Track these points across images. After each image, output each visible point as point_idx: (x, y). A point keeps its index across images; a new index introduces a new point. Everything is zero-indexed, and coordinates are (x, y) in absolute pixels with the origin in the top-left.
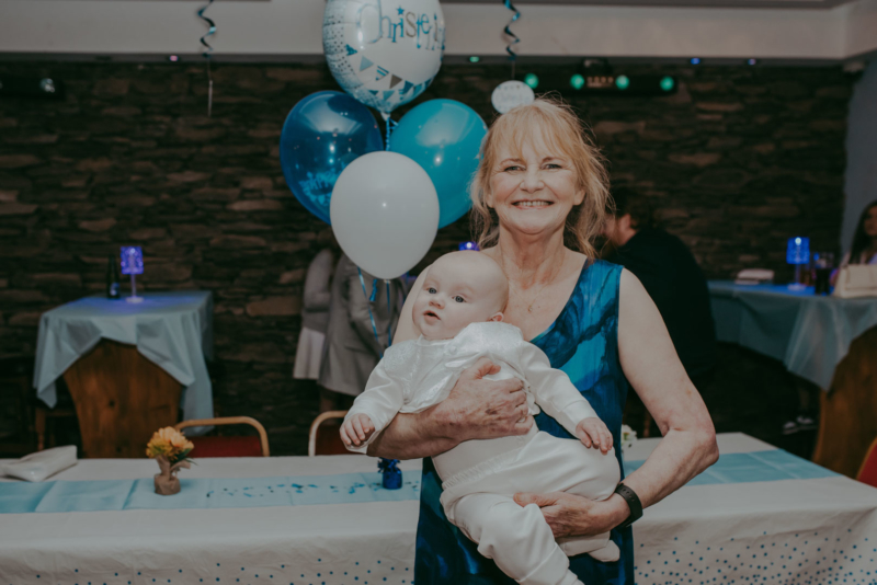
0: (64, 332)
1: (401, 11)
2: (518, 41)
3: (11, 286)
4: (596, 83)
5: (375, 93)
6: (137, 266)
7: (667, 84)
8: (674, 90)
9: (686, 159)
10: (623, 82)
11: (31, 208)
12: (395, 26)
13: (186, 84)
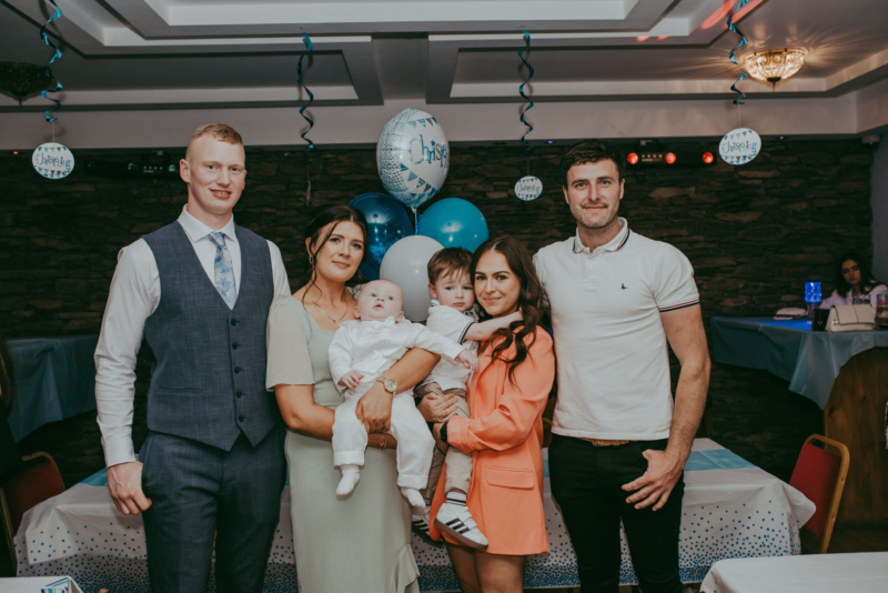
4: (649, 159)
5: (413, 195)
7: (708, 159)
9: (730, 217)
10: (671, 158)
13: (321, 167)
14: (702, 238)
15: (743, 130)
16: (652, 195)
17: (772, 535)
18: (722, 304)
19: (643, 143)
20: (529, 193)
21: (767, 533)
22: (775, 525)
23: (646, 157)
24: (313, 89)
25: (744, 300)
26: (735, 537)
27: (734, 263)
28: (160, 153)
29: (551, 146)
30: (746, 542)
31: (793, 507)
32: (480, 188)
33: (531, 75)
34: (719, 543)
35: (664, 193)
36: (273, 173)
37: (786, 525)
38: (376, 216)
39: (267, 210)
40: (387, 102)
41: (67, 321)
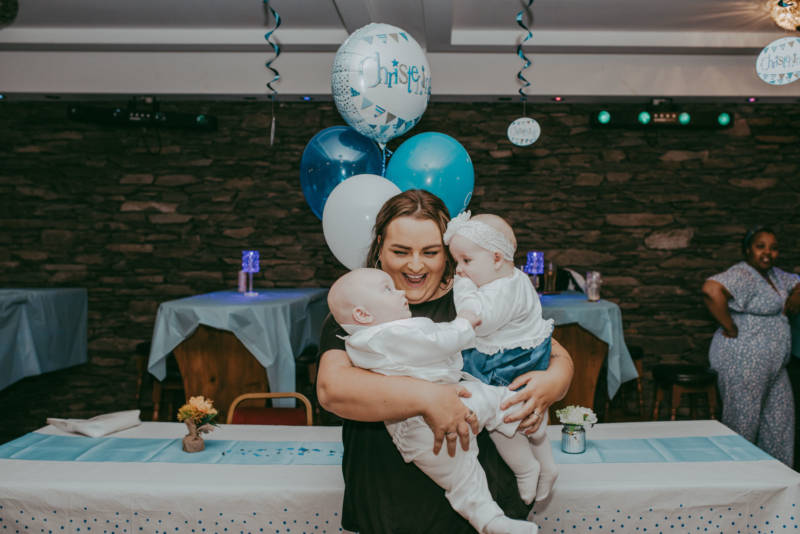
0: (173, 317)
1: (395, 63)
2: (528, 85)
3: (166, 282)
4: (661, 119)
5: (373, 127)
6: (254, 267)
7: (724, 119)
8: (730, 124)
9: (745, 183)
10: (685, 118)
11: (186, 218)
12: (391, 75)
13: (318, 119)
14: (713, 204)
16: (663, 158)
19: (656, 102)
20: (525, 138)
29: (559, 105)
32: (483, 146)
35: (676, 156)
39: (261, 163)
41: (52, 273)
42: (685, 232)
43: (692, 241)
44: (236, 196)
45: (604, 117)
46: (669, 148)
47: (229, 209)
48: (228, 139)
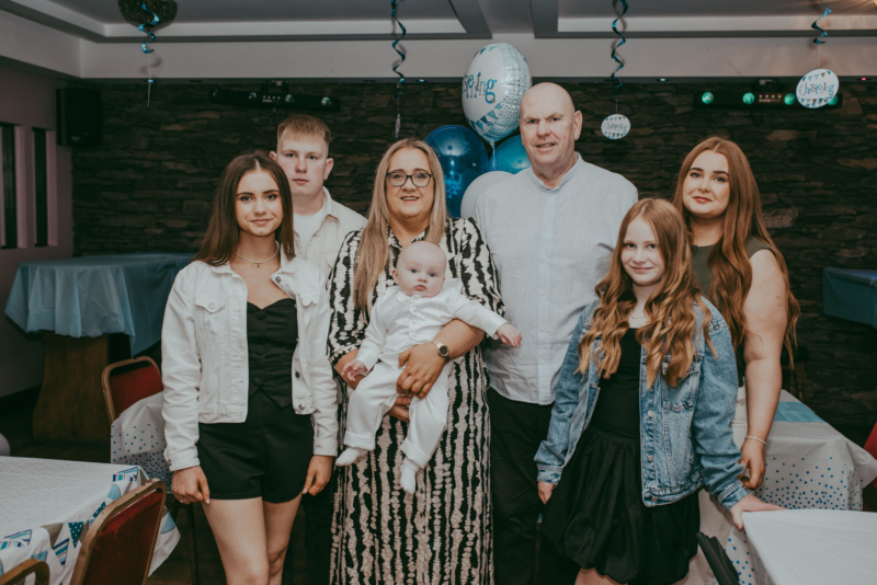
4: (766, 99)
9: (854, 163)
10: (789, 99)
13: (431, 100)
14: (820, 184)
15: (822, 71)
16: (770, 137)
17: (830, 492)
18: (837, 254)
19: (762, 82)
20: (616, 132)
21: (825, 489)
22: (834, 482)
23: (764, 98)
24: (405, 23)
25: (862, 251)
26: (791, 491)
27: (855, 212)
28: (279, 83)
29: (663, 84)
30: (803, 497)
31: (857, 465)
32: (588, 125)
33: (625, 10)
34: (773, 495)
35: (783, 135)
36: (385, 105)
37: (846, 483)
38: (450, 148)
39: (377, 141)
40: (495, 36)
41: (191, 240)
42: (790, 211)
43: (798, 221)
44: (355, 171)
45: (707, 98)
46: (776, 127)
47: (348, 183)
48: (349, 118)
